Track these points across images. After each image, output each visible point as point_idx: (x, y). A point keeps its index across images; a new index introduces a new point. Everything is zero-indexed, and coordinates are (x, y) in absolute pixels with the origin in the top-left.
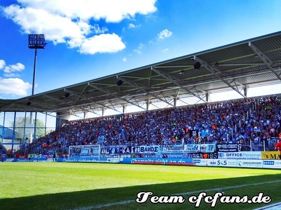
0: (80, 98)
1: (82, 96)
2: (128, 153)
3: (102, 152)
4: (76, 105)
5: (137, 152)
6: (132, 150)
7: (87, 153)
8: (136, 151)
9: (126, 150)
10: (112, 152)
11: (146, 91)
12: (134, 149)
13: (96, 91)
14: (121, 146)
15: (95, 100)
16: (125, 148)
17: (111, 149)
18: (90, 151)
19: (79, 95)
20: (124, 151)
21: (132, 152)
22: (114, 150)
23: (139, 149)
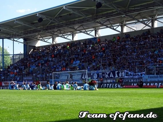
0: (52, 23)
1: (54, 20)
2: (111, 77)
3: (83, 78)
4: (47, 30)
5: (122, 76)
6: (116, 74)
7: (66, 78)
8: (120, 75)
9: (109, 75)
10: (94, 77)
11: (124, 12)
12: (118, 74)
13: (70, 14)
14: (103, 71)
15: (67, 25)
16: (108, 73)
17: (93, 74)
18: (69, 77)
19: (51, 19)
20: (107, 76)
21: (117, 76)
22: (96, 75)
23: (123, 73)
